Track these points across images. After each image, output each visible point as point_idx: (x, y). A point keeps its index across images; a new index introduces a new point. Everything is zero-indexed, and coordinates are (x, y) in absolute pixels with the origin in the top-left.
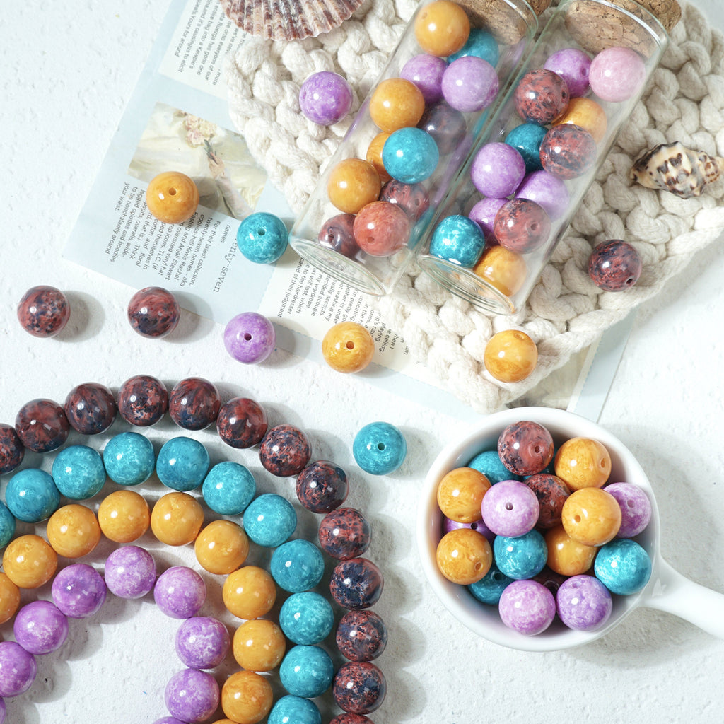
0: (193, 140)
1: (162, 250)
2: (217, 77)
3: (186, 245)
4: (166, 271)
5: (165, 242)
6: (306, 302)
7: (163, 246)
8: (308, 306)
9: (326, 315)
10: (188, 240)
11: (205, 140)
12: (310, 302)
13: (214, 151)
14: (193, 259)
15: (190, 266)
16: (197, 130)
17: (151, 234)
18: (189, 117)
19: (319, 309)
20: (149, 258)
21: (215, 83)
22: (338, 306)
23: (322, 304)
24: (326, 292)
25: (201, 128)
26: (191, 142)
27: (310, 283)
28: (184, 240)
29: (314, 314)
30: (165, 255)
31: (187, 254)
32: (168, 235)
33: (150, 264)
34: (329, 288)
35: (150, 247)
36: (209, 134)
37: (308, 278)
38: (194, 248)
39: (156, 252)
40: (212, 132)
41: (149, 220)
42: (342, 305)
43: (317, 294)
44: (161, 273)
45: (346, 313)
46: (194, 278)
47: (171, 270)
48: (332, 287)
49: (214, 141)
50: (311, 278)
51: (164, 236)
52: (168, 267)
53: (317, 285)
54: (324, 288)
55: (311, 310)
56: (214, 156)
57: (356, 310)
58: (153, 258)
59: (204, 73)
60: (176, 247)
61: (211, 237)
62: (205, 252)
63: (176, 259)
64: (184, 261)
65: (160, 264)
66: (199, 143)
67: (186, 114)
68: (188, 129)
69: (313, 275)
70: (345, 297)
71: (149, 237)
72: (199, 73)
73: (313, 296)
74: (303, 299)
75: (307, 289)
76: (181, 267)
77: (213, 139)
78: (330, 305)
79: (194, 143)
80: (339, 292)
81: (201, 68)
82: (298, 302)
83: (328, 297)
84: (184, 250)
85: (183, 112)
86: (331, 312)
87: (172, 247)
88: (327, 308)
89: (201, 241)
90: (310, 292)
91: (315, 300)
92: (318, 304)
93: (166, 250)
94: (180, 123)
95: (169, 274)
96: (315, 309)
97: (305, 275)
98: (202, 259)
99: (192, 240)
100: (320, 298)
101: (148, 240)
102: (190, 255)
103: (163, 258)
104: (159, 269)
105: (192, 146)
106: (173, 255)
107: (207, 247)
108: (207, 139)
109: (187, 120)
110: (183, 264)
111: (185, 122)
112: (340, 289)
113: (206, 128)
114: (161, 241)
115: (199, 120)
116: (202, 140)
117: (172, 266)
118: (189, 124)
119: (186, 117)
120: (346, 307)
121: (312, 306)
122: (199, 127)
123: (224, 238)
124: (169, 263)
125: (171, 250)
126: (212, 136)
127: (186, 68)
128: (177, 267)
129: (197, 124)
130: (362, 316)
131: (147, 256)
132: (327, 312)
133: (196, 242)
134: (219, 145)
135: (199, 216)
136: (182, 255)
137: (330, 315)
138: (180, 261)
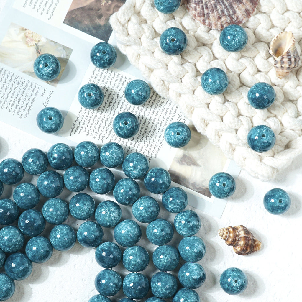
0: (29, 43)
1: (11, 99)
2: (43, 11)
3: (24, 97)
4: (12, 110)
5: (13, 95)
6: (84, 129)
7: (12, 97)
8: (85, 131)
9: (94, 136)
10: (24, 95)
11: (36, 44)
12: (86, 129)
13: (40, 49)
14: (27, 104)
15: (25, 108)
16: (32, 38)
17: (6, 91)
18: (28, 31)
19: (90, 133)
20: (4, 103)
21: (41, 14)
22: (100, 131)
23: (92, 130)
24: (94, 124)
25: (33, 37)
26: (28, 44)
27: (86, 119)
28: (22, 95)
29: (87, 135)
30: (12, 102)
31: (23, 101)
32: (14, 92)
33: (5, 107)
34: (96, 122)
35: (5, 97)
36: (38, 40)
37: (85, 117)
38: (27, 99)
39: (8, 100)
40: (39, 39)
41: (5, 84)
42: (102, 131)
43: (90, 125)
44: (10, 111)
45: (104, 135)
46: (27, 114)
47: (15, 110)
48: (98, 121)
49: (40, 44)
50: (87, 116)
51: (12, 92)
52: (14, 108)
53: (90, 120)
54: (93, 122)
55: (86, 133)
56: (40, 52)
57: (109, 133)
58: (6, 103)
59: (36, 8)
60: (18, 98)
61: (37, 93)
62: (33, 101)
63: (18, 104)
64: (22, 105)
65: (10, 107)
66: (32, 45)
67: (26, 29)
68: (27, 37)
69: (88, 115)
70: (104, 127)
71: (5, 93)
72: (34, 8)
73: (87, 125)
74: (82, 127)
75: (84, 122)
76: (20, 109)
77: (39, 43)
78: (96, 131)
79: (30, 45)
80: (101, 124)
81: (35, 6)
82: (80, 128)
83: (95, 127)
84: (22, 100)
85: (25, 28)
86: (96, 134)
87: (16, 98)
88: (94, 132)
89: (31, 95)
90: (86, 123)
91: (88, 127)
92: (90, 130)
93: (13, 99)
94: (22, 34)
95: (14, 112)
96: (88, 132)
97: (84, 115)
98: (31, 104)
99: (27, 94)
100: (91, 127)
101: (4, 94)
102: (25, 102)
103: (11, 103)
104: (9, 109)
105: (29, 46)
106: (16, 102)
107: (34, 98)
108: (37, 43)
109: (27, 33)
110: (22, 107)
111: (25, 33)
112: (101, 123)
113: (37, 37)
114: (11, 95)
115: (33, 33)
116: (34, 43)
117: (16, 108)
118: (27, 35)
119: (26, 31)
120: (104, 132)
121: (87, 131)
122: (32, 36)
123: (43, 94)
124: (14, 106)
125: (15, 99)
126: (39, 41)
127: (27, 6)
128: (18, 108)
129: (31, 35)
130: (112, 137)
131: (3, 102)
132: (94, 134)
133: (29, 95)
134: (42, 46)
135: (31, 83)
136: (21, 102)
137: (96, 136)
138: (20, 105)
